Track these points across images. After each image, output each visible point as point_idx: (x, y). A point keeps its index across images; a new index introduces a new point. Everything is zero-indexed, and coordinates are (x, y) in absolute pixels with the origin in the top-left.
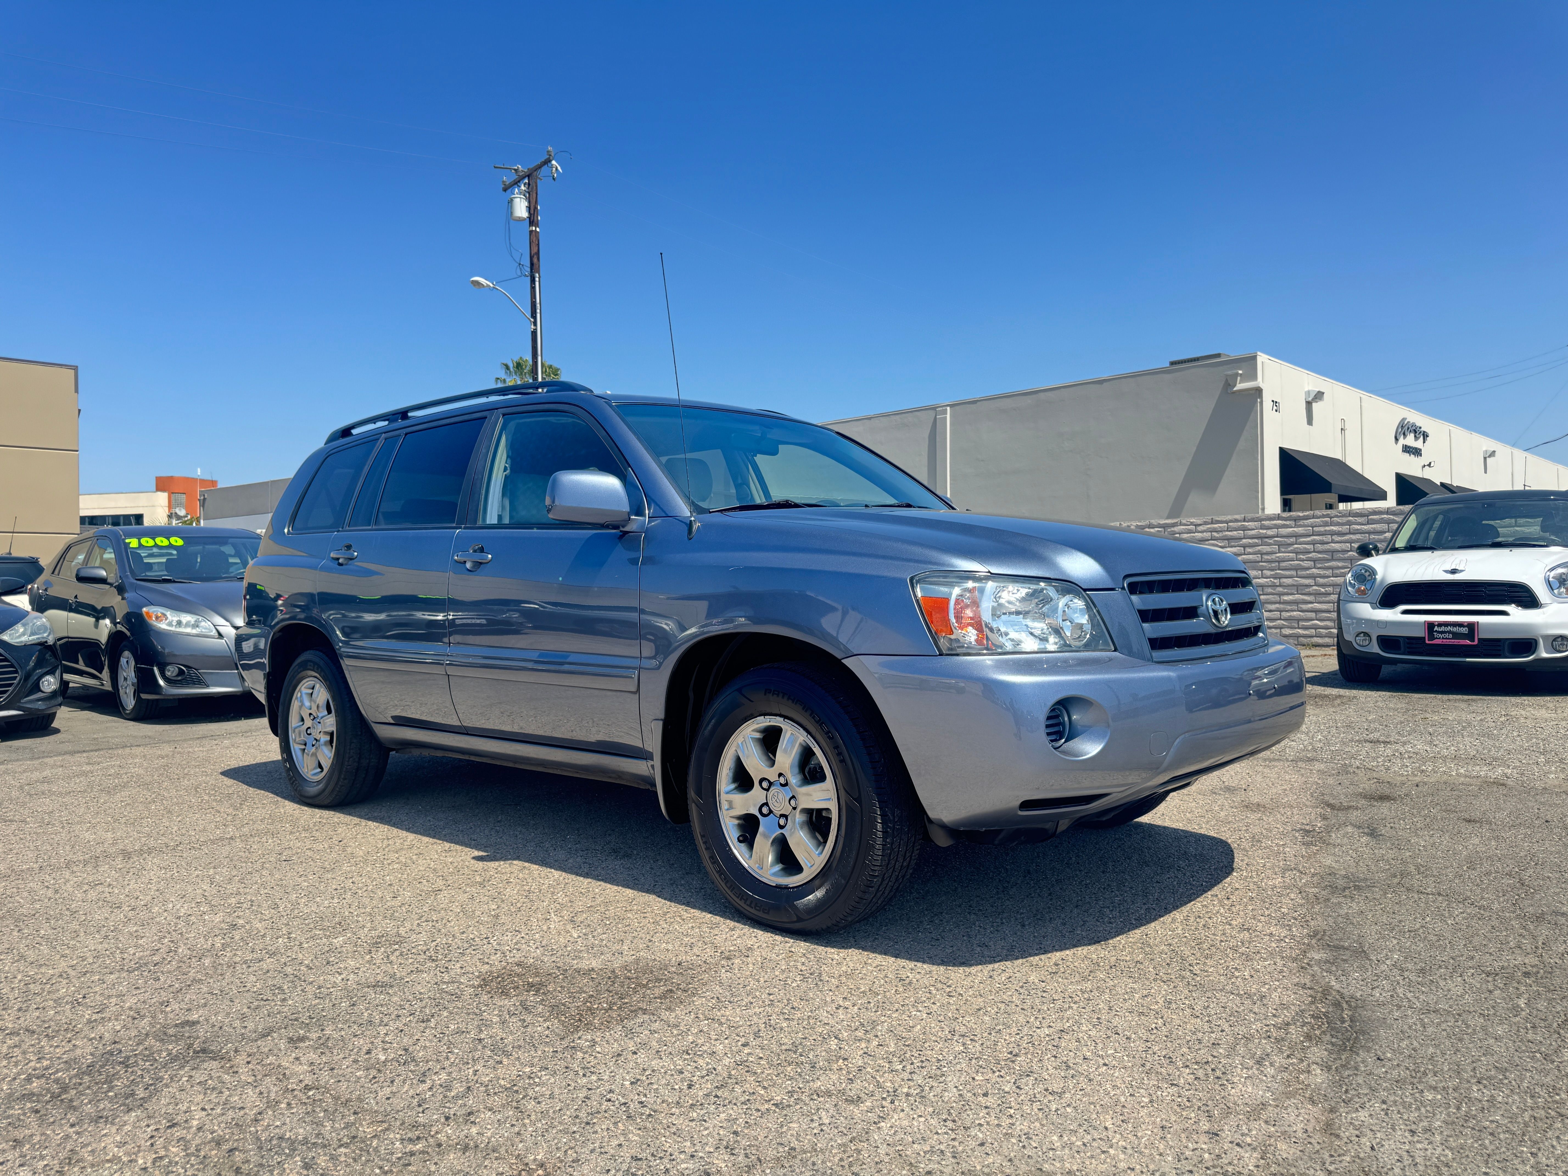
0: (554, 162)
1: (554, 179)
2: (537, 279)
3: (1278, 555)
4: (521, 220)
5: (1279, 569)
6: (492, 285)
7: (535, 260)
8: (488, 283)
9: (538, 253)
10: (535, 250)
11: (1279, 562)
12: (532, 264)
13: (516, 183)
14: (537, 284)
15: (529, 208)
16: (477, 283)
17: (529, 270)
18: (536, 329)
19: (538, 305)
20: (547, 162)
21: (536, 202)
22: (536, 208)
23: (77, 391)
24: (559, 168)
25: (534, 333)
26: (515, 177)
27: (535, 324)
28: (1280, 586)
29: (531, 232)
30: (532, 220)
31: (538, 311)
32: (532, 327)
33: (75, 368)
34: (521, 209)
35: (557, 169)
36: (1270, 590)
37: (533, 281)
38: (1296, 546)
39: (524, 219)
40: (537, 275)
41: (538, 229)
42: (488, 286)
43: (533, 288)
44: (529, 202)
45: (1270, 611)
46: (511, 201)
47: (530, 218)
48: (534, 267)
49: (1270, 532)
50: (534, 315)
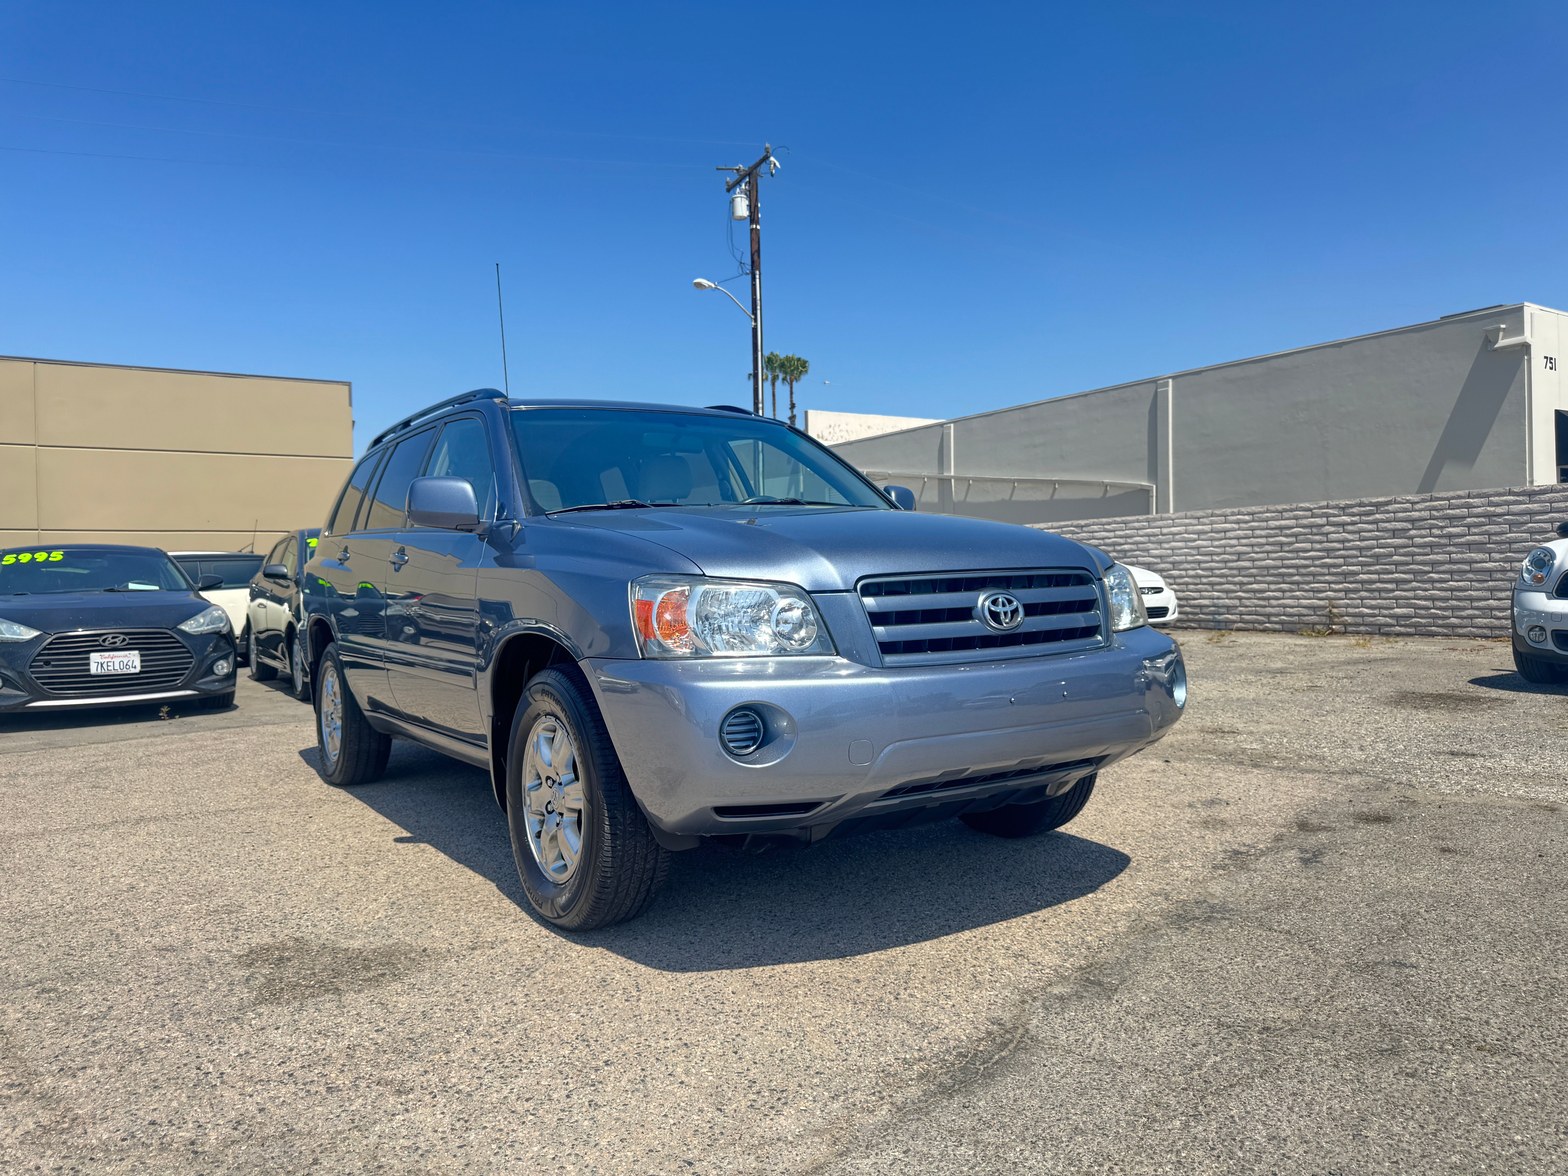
0: (772, 159)
1: (772, 175)
2: (757, 276)
3: (1509, 535)
4: (742, 219)
5: (1510, 552)
6: (713, 286)
7: (756, 257)
8: (710, 284)
9: (758, 251)
10: (755, 247)
11: (1510, 543)
12: (753, 262)
13: (738, 183)
14: (758, 281)
15: (750, 206)
16: (699, 285)
17: (750, 268)
18: (756, 326)
19: (759, 302)
20: (766, 158)
21: (757, 200)
22: (756, 206)
23: (351, 405)
24: (778, 164)
25: (755, 330)
26: (736, 177)
27: (756, 320)
28: (1511, 570)
29: (752, 230)
30: (753, 218)
31: (759, 307)
32: (753, 323)
33: (349, 384)
34: (742, 208)
35: (775, 164)
36: (1499, 576)
37: (754, 279)
38: (1530, 525)
39: (745, 218)
40: (757, 272)
41: (758, 227)
42: (710, 286)
43: (754, 286)
44: (750, 201)
45: (1500, 599)
46: (732, 202)
47: (750, 216)
48: (755, 265)
49: (1499, 510)
50: (754, 312)
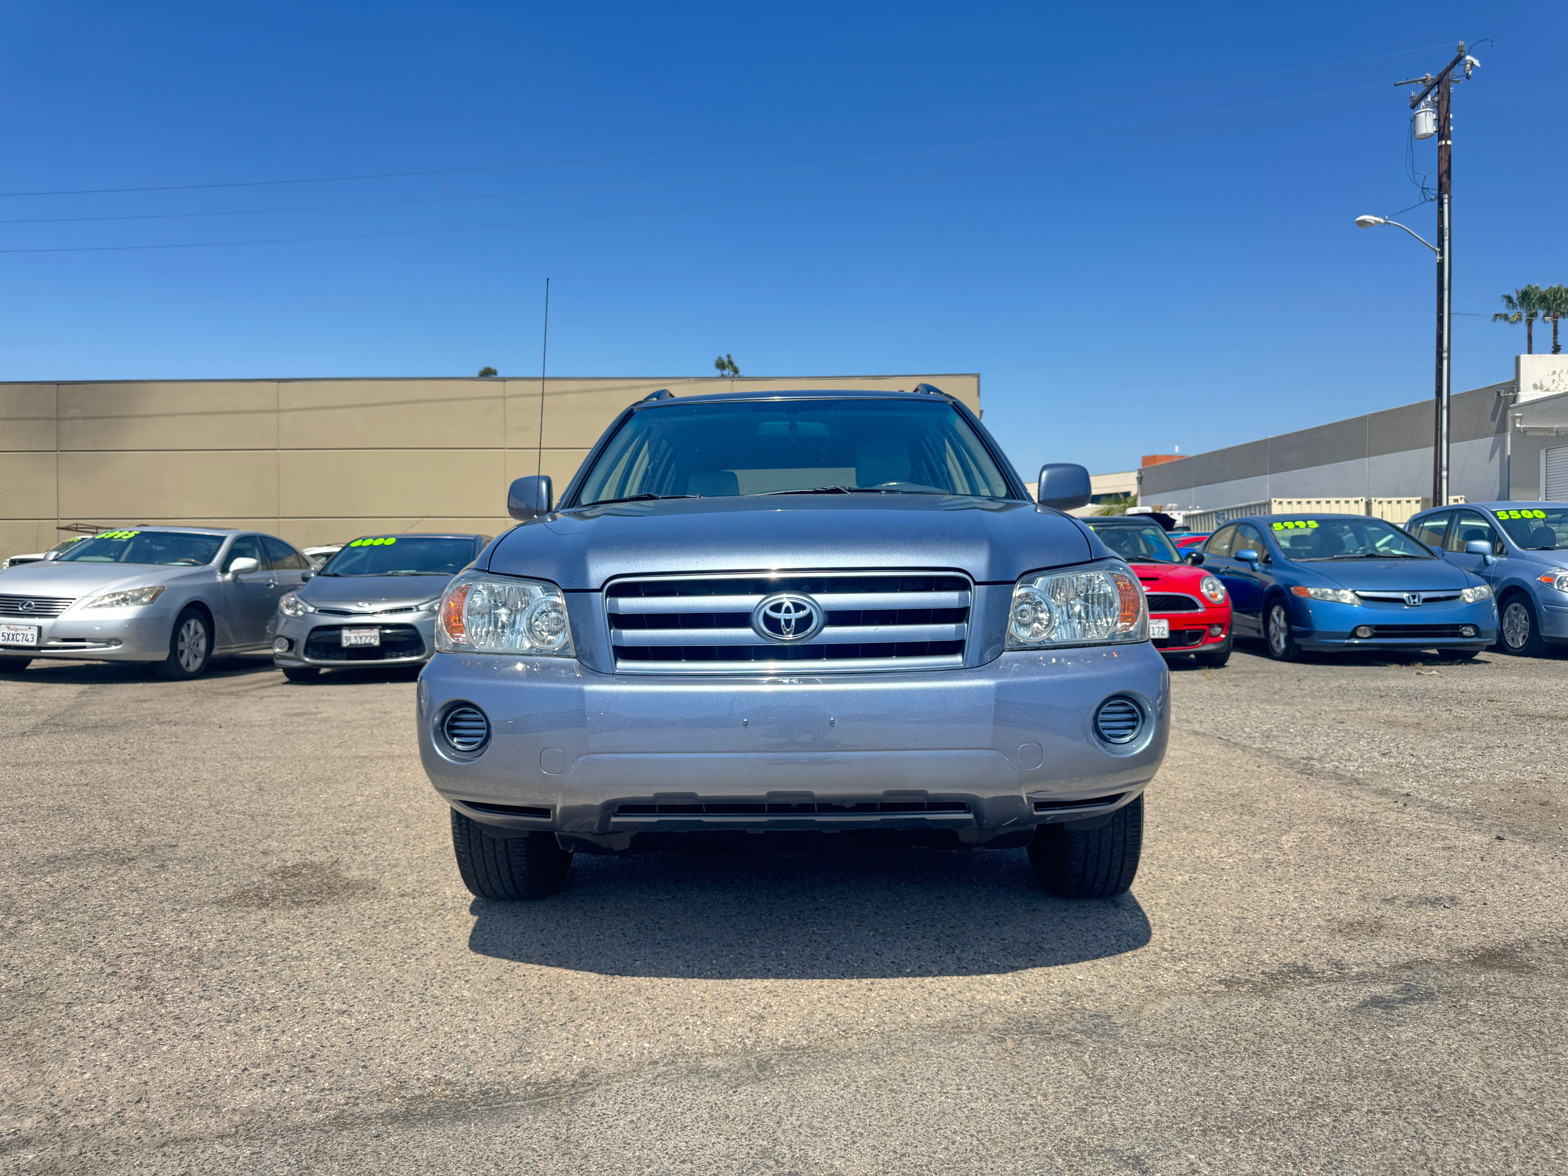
0: (1468, 58)
1: (1468, 77)
2: (1446, 201)
4: (1427, 137)
6: (1382, 221)
7: (1444, 179)
8: (1377, 219)
9: (1448, 171)
10: (1445, 167)
12: (1440, 185)
13: (1424, 96)
14: (1446, 207)
15: (1438, 120)
16: (1364, 223)
17: (1436, 192)
18: (1443, 260)
19: (1446, 232)
20: (1459, 59)
21: (1448, 111)
22: (1447, 118)
23: (979, 395)
24: (1477, 63)
25: (1441, 265)
26: (1423, 89)
27: (1442, 253)
29: (1440, 147)
30: (1442, 132)
31: (1446, 238)
32: (1438, 257)
33: (978, 376)
34: (1427, 123)
35: (1472, 64)
37: (1441, 204)
39: (1432, 135)
40: (1446, 196)
41: (1449, 142)
42: (1377, 222)
43: (1441, 213)
44: (1439, 114)
46: (1414, 120)
47: (1438, 131)
48: (1443, 188)
50: (1441, 245)
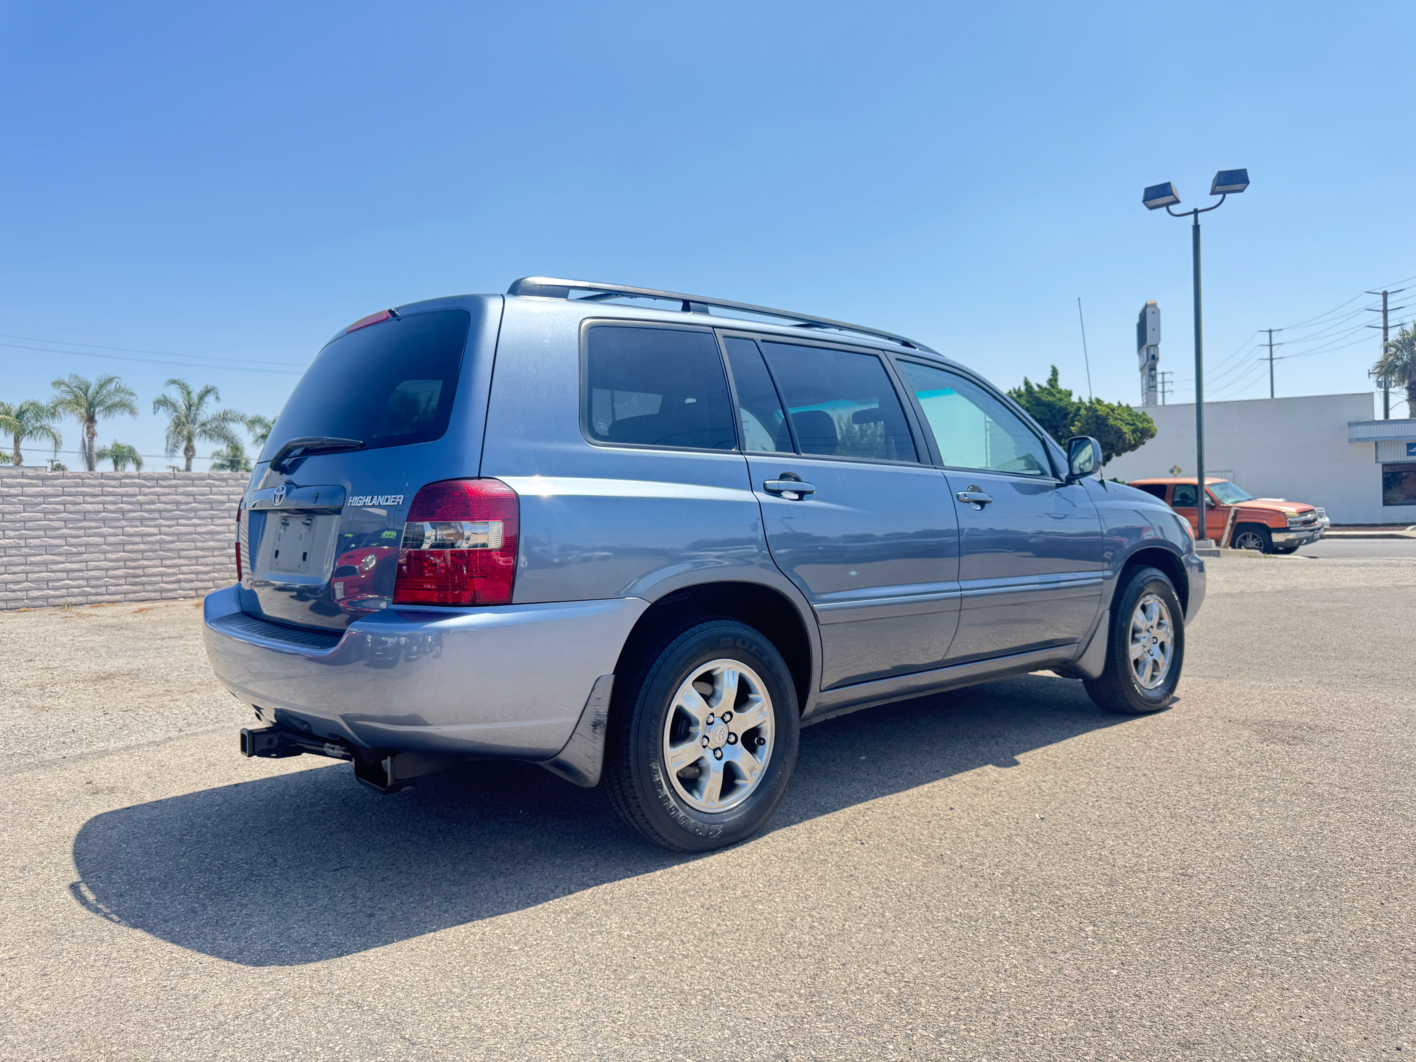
3: (23, 514)
5: (25, 529)
11: (24, 522)
28: (26, 546)
36: (13, 551)
38: (44, 506)
45: (14, 573)
49: (13, 491)
